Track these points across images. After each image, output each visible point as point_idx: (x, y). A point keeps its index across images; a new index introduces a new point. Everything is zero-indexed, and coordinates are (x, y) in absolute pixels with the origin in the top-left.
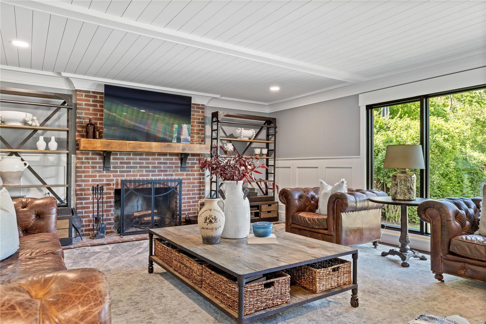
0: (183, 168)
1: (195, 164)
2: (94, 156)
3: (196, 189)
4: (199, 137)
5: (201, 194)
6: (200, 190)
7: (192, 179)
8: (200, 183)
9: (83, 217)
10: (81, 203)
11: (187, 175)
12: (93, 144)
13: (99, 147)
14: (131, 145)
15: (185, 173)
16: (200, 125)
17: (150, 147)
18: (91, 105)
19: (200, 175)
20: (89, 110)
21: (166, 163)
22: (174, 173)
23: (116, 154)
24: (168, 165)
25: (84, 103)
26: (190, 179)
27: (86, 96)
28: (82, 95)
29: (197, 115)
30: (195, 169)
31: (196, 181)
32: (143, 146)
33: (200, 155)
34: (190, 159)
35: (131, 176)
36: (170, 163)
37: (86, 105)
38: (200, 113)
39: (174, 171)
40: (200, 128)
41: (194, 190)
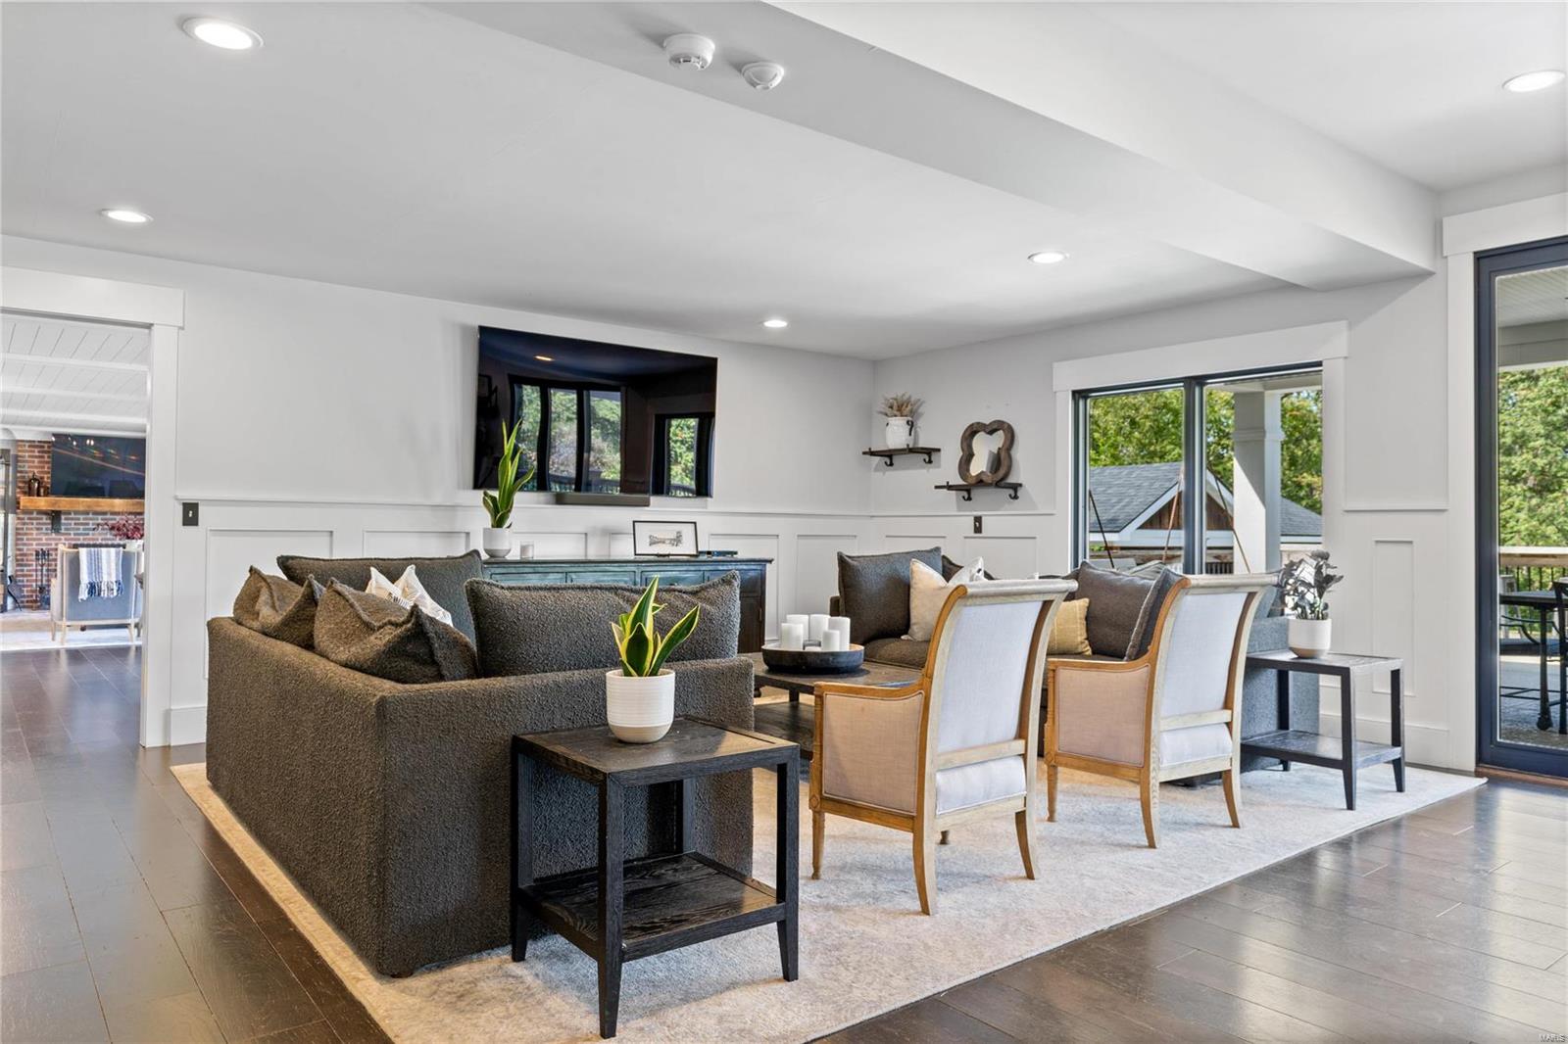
2: (39, 516)
9: (24, 586)
10: (23, 571)
12: (38, 502)
13: (45, 506)
14: (84, 503)
18: (36, 457)
20: (33, 462)
23: (70, 514)
25: (27, 454)
27: (29, 446)
28: (25, 445)
35: (89, 539)
37: (30, 456)
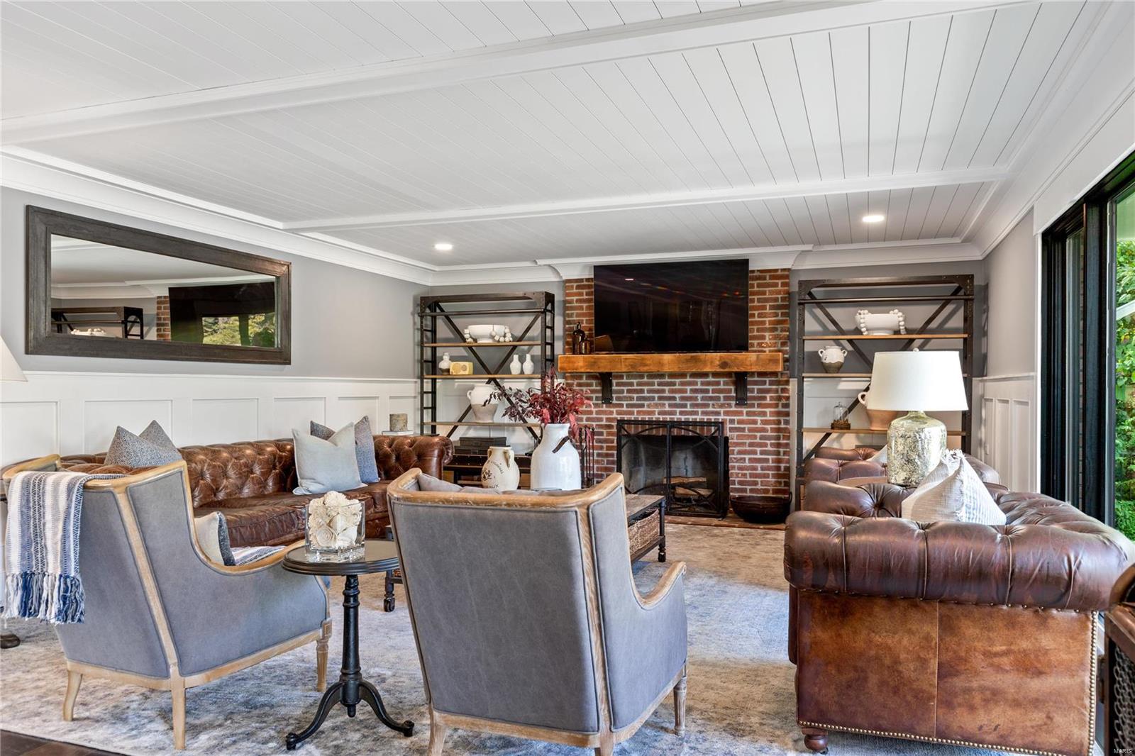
0: (741, 400)
1: (768, 391)
2: (589, 381)
3: (768, 442)
4: (776, 337)
5: (782, 454)
6: (779, 445)
7: (759, 422)
8: (779, 430)
11: (748, 414)
12: (574, 362)
13: (581, 367)
14: (628, 361)
15: (745, 410)
16: (779, 312)
17: (660, 363)
18: (584, 301)
19: (779, 414)
20: (581, 308)
21: (707, 391)
22: (722, 410)
23: (622, 377)
24: (711, 395)
26: (755, 422)
28: (572, 287)
29: (771, 293)
30: (768, 401)
31: (768, 427)
32: (648, 362)
33: (779, 374)
34: (756, 383)
35: (645, 413)
36: (714, 391)
37: (578, 301)
38: (780, 287)
39: (722, 406)
40: (779, 318)
41: (766, 445)
